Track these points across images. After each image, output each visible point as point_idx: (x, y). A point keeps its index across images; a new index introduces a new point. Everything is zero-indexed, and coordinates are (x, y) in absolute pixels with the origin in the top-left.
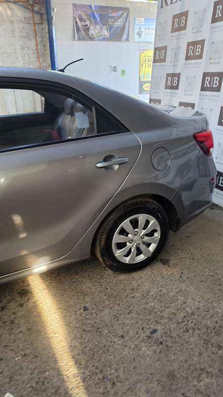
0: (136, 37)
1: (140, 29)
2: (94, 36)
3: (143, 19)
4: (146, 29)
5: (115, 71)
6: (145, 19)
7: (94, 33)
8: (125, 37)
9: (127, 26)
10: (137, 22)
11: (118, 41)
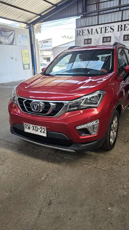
0: (19, 43)
1: (20, 40)
2: (2, 42)
3: (20, 35)
4: (22, 40)
5: (13, 59)
6: (22, 35)
7: (2, 40)
8: (14, 43)
9: (15, 38)
10: (18, 37)
11: (12, 45)
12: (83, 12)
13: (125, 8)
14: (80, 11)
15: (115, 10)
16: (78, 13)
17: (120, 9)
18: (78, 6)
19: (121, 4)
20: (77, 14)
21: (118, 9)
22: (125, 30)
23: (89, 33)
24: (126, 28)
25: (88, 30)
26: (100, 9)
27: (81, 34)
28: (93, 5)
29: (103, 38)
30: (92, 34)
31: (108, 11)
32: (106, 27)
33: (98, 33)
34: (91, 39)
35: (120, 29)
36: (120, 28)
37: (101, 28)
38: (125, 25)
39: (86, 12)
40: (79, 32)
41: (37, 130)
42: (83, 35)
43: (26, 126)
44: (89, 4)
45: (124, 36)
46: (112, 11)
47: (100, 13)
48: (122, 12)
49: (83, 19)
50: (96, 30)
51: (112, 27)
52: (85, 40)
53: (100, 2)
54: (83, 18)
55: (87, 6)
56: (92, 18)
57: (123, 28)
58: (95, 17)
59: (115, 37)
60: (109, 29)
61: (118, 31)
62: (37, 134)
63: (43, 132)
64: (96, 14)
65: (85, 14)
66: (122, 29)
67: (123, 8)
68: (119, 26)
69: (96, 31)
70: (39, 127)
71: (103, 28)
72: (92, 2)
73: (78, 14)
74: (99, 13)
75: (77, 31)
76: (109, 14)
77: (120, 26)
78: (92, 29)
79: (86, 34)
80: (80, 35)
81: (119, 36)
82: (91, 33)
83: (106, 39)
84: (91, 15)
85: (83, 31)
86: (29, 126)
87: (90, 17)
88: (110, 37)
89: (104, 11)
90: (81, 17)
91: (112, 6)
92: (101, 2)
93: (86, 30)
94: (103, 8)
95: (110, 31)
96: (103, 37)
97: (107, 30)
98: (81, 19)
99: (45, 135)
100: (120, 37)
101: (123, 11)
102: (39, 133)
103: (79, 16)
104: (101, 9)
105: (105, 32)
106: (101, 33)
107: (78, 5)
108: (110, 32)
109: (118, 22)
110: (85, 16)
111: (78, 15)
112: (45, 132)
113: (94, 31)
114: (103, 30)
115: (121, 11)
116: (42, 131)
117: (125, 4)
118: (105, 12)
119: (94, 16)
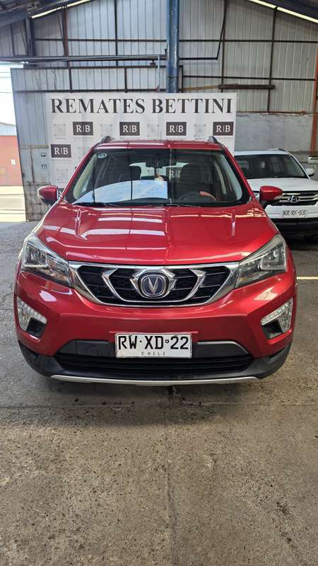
12: (28, 56)
13: (128, 63)
14: (22, 50)
15: (106, 63)
16: (16, 54)
17: (117, 64)
18: (15, 37)
19: (119, 54)
20: (12, 55)
21: (113, 63)
22: (167, 111)
23: (85, 109)
24: (170, 107)
25: (82, 101)
26: (70, 54)
27: (64, 107)
28: (52, 42)
29: (122, 124)
30: (92, 111)
31: (91, 64)
32: (125, 101)
33: (107, 111)
34: (91, 124)
35: (157, 109)
36: (158, 106)
37: (115, 101)
38: (167, 101)
39: (34, 54)
40: (57, 103)
41: (159, 346)
42: (68, 111)
43: (122, 340)
44: (40, 38)
45: (168, 124)
46: (98, 64)
47: (71, 64)
48: (123, 70)
49: (30, 71)
50: (103, 102)
51: (140, 102)
52: (75, 124)
53: (69, 38)
54: (31, 69)
55: (36, 42)
56: (54, 72)
57: (164, 106)
58: (61, 70)
59: (148, 125)
60: (133, 106)
61: (154, 111)
62: (162, 356)
63: (182, 347)
64: (62, 64)
65: (34, 61)
66: (161, 110)
67: (122, 62)
68: (154, 101)
69: (102, 107)
70: (167, 336)
71: (118, 102)
72: (49, 35)
73: (15, 56)
74: (68, 65)
75: (53, 101)
76: (95, 70)
77: (157, 103)
78: (92, 101)
79: (78, 111)
80: (61, 111)
81: (157, 123)
82: (89, 109)
83: (129, 127)
84: (48, 64)
85: (67, 100)
86: (133, 340)
87: (48, 70)
88: (137, 124)
89: (82, 62)
90: (25, 65)
91: (98, 53)
92: (71, 40)
93: (77, 101)
94: (78, 55)
95: (135, 111)
96: (120, 123)
97: (129, 106)
98: (26, 71)
99: (187, 354)
100: (158, 125)
101: (126, 68)
102: (167, 352)
103: (18, 62)
104: (74, 55)
105: (125, 111)
106: (115, 111)
107: (12, 34)
108: (137, 112)
109: (118, 91)
110: (35, 66)
111: (15, 58)
112: (189, 345)
113: (97, 105)
114: (120, 105)
115: (121, 67)
116: (178, 345)
117: (126, 54)
118: (84, 64)
119: (59, 68)
